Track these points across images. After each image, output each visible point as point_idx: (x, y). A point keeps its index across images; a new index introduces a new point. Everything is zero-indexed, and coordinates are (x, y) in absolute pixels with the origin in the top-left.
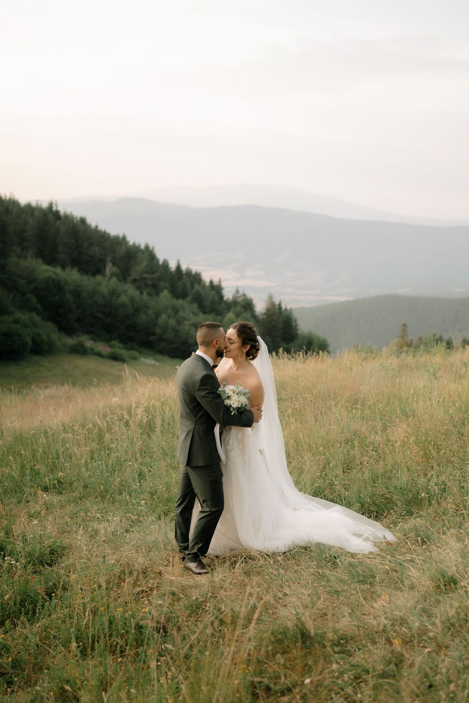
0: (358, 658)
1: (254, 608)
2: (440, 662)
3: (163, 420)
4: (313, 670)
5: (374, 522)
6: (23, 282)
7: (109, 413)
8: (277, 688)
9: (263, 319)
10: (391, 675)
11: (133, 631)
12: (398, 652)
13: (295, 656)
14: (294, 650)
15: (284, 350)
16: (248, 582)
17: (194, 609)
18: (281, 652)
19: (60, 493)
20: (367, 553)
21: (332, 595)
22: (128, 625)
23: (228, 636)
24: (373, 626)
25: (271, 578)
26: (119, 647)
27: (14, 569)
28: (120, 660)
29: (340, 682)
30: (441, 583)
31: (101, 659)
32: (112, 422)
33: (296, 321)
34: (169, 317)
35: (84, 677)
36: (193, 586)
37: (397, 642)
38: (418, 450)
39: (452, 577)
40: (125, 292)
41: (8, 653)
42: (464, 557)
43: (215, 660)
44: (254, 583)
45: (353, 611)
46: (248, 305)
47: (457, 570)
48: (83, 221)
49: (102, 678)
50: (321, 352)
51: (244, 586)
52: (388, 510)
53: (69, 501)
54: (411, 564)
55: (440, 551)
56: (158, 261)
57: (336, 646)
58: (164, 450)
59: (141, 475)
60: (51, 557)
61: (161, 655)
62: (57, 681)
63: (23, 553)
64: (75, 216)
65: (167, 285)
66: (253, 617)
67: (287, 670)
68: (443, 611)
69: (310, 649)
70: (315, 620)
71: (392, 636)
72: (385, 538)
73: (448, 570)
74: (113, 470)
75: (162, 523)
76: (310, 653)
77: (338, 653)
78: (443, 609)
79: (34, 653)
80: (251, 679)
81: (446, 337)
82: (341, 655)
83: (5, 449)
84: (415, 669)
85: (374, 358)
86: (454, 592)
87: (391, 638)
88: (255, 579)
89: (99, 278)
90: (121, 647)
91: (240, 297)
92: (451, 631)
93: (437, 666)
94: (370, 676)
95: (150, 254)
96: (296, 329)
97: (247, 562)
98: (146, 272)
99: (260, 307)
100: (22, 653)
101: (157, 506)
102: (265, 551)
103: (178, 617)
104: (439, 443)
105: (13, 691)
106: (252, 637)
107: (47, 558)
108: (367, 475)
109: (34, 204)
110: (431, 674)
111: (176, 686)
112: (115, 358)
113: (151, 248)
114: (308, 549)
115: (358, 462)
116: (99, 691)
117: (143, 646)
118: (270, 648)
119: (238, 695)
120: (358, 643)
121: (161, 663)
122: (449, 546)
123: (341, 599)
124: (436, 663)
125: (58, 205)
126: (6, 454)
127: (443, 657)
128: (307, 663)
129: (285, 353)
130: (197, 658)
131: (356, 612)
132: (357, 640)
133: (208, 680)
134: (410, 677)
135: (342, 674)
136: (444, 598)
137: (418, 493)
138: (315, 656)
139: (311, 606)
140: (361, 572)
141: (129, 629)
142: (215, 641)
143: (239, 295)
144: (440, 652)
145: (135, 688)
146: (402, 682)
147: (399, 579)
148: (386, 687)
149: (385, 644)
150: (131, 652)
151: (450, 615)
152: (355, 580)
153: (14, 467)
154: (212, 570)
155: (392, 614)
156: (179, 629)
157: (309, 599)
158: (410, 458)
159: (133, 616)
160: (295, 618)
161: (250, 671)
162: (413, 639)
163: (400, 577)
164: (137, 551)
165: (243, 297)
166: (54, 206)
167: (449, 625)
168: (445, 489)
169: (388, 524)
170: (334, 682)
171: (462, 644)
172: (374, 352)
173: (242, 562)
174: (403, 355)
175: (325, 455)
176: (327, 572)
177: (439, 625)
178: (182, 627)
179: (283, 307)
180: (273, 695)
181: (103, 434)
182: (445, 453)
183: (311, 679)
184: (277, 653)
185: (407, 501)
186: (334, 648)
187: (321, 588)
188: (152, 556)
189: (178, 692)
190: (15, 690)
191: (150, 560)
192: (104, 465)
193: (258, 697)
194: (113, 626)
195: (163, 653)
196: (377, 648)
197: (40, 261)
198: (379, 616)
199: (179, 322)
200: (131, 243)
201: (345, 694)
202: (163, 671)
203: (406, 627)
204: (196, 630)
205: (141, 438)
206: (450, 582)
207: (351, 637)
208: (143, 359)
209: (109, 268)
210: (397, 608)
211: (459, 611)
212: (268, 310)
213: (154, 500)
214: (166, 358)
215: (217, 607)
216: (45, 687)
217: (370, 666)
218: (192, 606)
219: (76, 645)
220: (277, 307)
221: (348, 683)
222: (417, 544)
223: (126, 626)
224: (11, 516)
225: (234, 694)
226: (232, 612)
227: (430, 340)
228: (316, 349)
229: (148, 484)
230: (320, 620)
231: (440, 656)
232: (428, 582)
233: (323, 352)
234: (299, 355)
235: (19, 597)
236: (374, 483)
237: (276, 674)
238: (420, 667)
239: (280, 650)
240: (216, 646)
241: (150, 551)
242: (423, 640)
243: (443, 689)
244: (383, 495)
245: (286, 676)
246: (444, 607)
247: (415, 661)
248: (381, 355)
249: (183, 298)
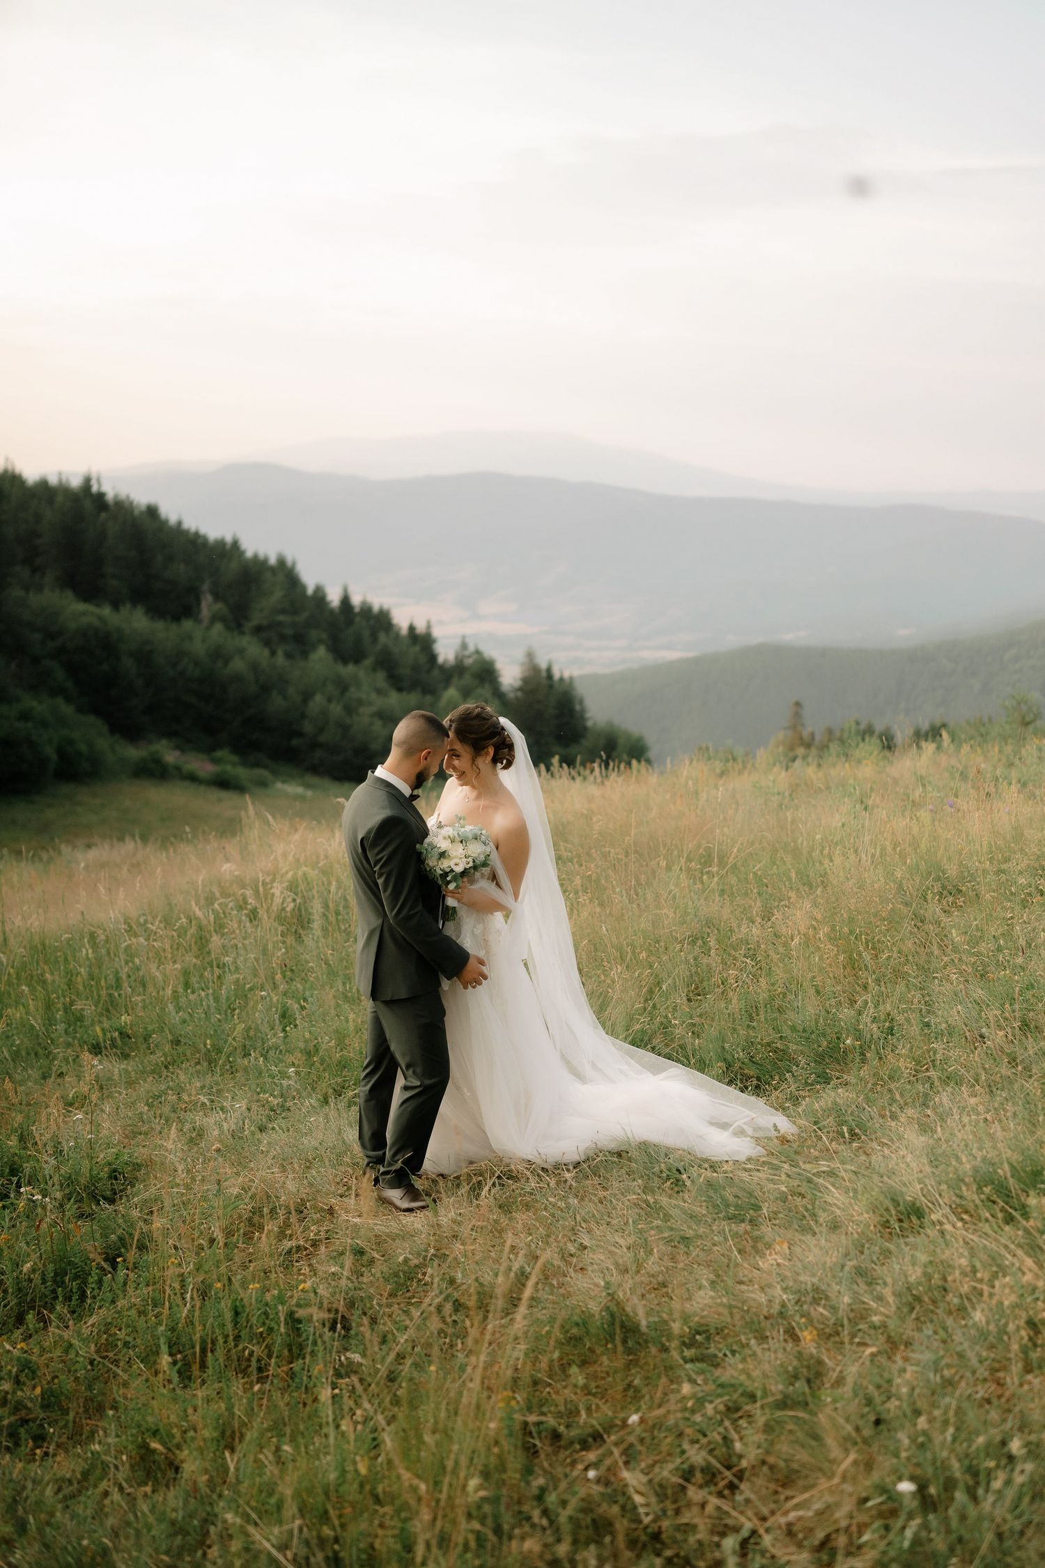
0: (732, 1370)
1: (523, 1277)
2: (896, 1373)
3: (326, 906)
4: (643, 1397)
5: (753, 1098)
6: (37, 636)
7: (218, 895)
8: (572, 1434)
9: (517, 698)
10: (799, 1403)
11: (282, 1330)
12: (812, 1356)
13: (607, 1369)
14: (605, 1359)
15: (561, 762)
16: (507, 1225)
17: (402, 1281)
18: (578, 1362)
19: (126, 1056)
20: (743, 1158)
21: (675, 1247)
22: (271, 1317)
23: (473, 1333)
24: (760, 1305)
25: (553, 1215)
26: (254, 1360)
27: (39, 1210)
28: (257, 1388)
29: (698, 1418)
30: (891, 1216)
31: (220, 1385)
32: (224, 913)
33: (581, 702)
34: (330, 700)
35: (187, 1421)
36: (397, 1235)
37: (807, 1336)
38: (835, 952)
39: (914, 1204)
40: (241, 651)
41: (33, 1379)
42: (937, 1163)
43: (449, 1381)
44: (520, 1226)
45: (718, 1276)
46: (485, 673)
47: (922, 1189)
48: (152, 512)
49: (224, 1424)
50: (634, 762)
51: (500, 1233)
52: (781, 1075)
53: (143, 1072)
54: (831, 1179)
55: (887, 1152)
56: (304, 588)
57: (688, 1348)
58: (330, 965)
59: (285, 1016)
60: (112, 1184)
61: (338, 1375)
62: (134, 1431)
63: (56, 1179)
64: (135, 503)
65: (324, 636)
66: (521, 1293)
67: (590, 1397)
68: (897, 1270)
69: (635, 1355)
70: (643, 1295)
71: (798, 1323)
72: (776, 1129)
73: (904, 1189)
74: (229, 1007)
75: (331, 1110)
76: (635, 1363)
77: (692, 1361)
78: (897, 1267)
79: (85, 1378)
80: (522, 1418)
81: (879, 727)
82: (698, 1365)
83: (12, 970)
84: (847, 1389)
85: (740, 773)
86: (919, 1233)
87: (797, 1330)
88: (521, 1217)
89: (188, 624)
90: (259, 1361)
91: (469, 657)
92: (915, 1312)
93: (889, 1381)
94: (758, 1404)
95: (286, 574)
96: (582, 718)
97: (503, 1185)
98: (282, 611)
99: (510, 676)
100: (62, 1377)
101: (319, 1078)
102: (538, 1161)
103: (371, 1298)
104: (876, 939)
105: (46, 1454)
106: (520, 1334)
107: (105, 1186)
108: (736, 1004)
109: (53, 480)
110: (878, 1399)
111: (372, 1436)
112: (224, 783)
113: (289, 563)
114: (624, 1154)
115: (716, 979)
116: (218, 1450)
117: (304, 1358)
118: (556, 1355)
119: (496, 1450)
120: (730, 1340)
121: (341, 1390)
122: (905, 1142)
123: (694, 1254)
124: (886, 1375)
126: (15, 981)
127: (900, 1362)
128: (632, 1381)
129: (564, 765)
130: (411, 1379)
131: (725, 1278)
132: (728, 1334)
133: (436, 1422)
134: (838, 1405)
135: (700, 1402)
136: (898, 1246)
137: (838, 1038)
138: (646, 1368)
139: (634, 1268)
140: (731, 1199)
141: (273, 1325)
142: (444, 1343)
143: (467, 653)
144: (895, 1354)
145: (291, 1441)
146: (820, 1416)
147: (807, 1210)
148: (790, 1426)
149: (785, 1341)
150: (279, 1370)
151: (912, 1279)
152: (721, 1215)
153: (32, 1008)
154: (434, 1201)
155: (795, 1281)
156: (374, 1321)
157: (630, 1255)
158: (821, 969)
159: (281, 1299)
160: (604, 1294)
161: (518, 1402)
162: (840, 1329)
163: (810, 1207)
164: (283, 1169)
165: (475, 657)
167: (910, 1299)
168: (891, 1029)
169: (780, 1101)
170: (688, 1419)
171: (937, 1337)
172: (740, 760)
173: (494, 1185)
174: (798, 763)
175: (651, 967)
176: (664, 1200)
177: (891, 1299)
178: (379, 1317)
179: (557, 674)
180: (566, 1448)
181: (208, 936)
182: (889, 957)
183: (640, 1414)
184: (570, 1365)
185: (817, 1054)
186: (683, 1351)
187: (653, 1232)
188: (313, 1177)
189: (375, 1447)
190: (51, 1450)
191: (311, 1185)
192: (211, 998)
193: (536, 1452)
194: (242, 1320)
195: (343, 1371)
196: (769, 1349)
197: (69, 594)
198: (770, 1286)
199: (350, 710)
200: (249, 554)
201: (710, 1443)
202: (346, 1408)
203: (824, 1307)
204: (408, 1322)
205: (284, 942)
206: (909, 1214)
207: (717, 1328)
208: (279, 785)
209: (208, 606)
210: (805, 1268)
211: (930, 1270)
212: (525, 680)
213: (313, 1065)
214: (326, 782)
215: (447, 1276)
216: (109, 1445)
217: (756, 1385)
218: (396, 1275)
219: (170, 1359)
220: (544, 674)
221: (713, 1421)
222: (841, 1140)
223: (267, 1318)
224: (29, 1104)
225: (489, 1449)
226: (477, 1284)
227: (850, 732)
228: (625, 757)
229: (301, 1034)
230: (653, 1295)
231: (894, 1362)
232: (866, 1215)
233: (639, 761)
234: (592, 771)
235: (51, 1267)
236: (752, 1019)
237: (569, 1406)
238: (855, 1383)
239: (576, 1358)
240: (449, 1352)
241: (308, 1168)
242: (860, 1330)
243: (903, 1427)
244: (769, 1044)
245: (589, 1409)
246: (898, 1263)
247: (845, 1373)
248: (753, 765)
249: (357, 661)
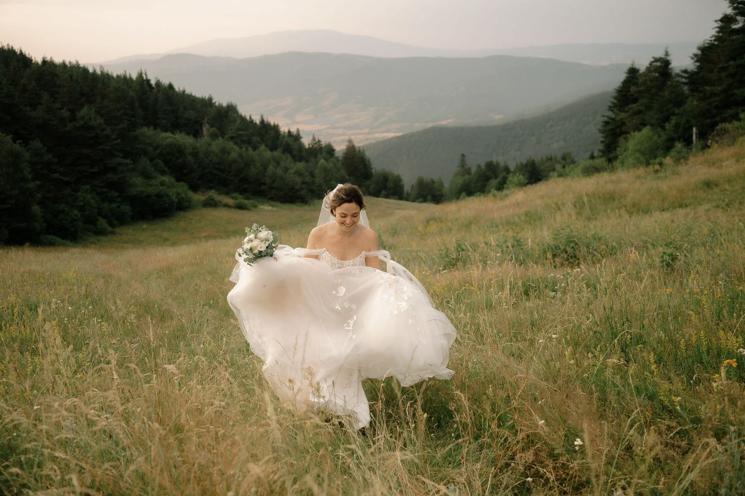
33: (369, 161)
40: (231, 149)
46: (330, 151)
48: (171, 86)
65: (259, 139)
96: (370, 168)
112: (240, 207)
125: (148, 74)
143: (315, 142)
166: (143, 75)
197: (158, 129)
208: (261, 207)
209: (206, 129)
212: (349, 153)
249: (276, 149)
